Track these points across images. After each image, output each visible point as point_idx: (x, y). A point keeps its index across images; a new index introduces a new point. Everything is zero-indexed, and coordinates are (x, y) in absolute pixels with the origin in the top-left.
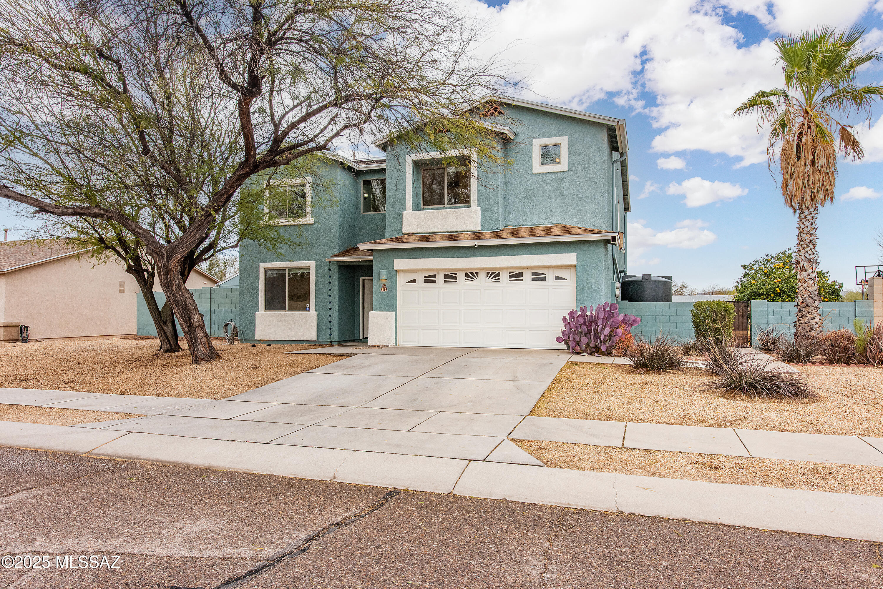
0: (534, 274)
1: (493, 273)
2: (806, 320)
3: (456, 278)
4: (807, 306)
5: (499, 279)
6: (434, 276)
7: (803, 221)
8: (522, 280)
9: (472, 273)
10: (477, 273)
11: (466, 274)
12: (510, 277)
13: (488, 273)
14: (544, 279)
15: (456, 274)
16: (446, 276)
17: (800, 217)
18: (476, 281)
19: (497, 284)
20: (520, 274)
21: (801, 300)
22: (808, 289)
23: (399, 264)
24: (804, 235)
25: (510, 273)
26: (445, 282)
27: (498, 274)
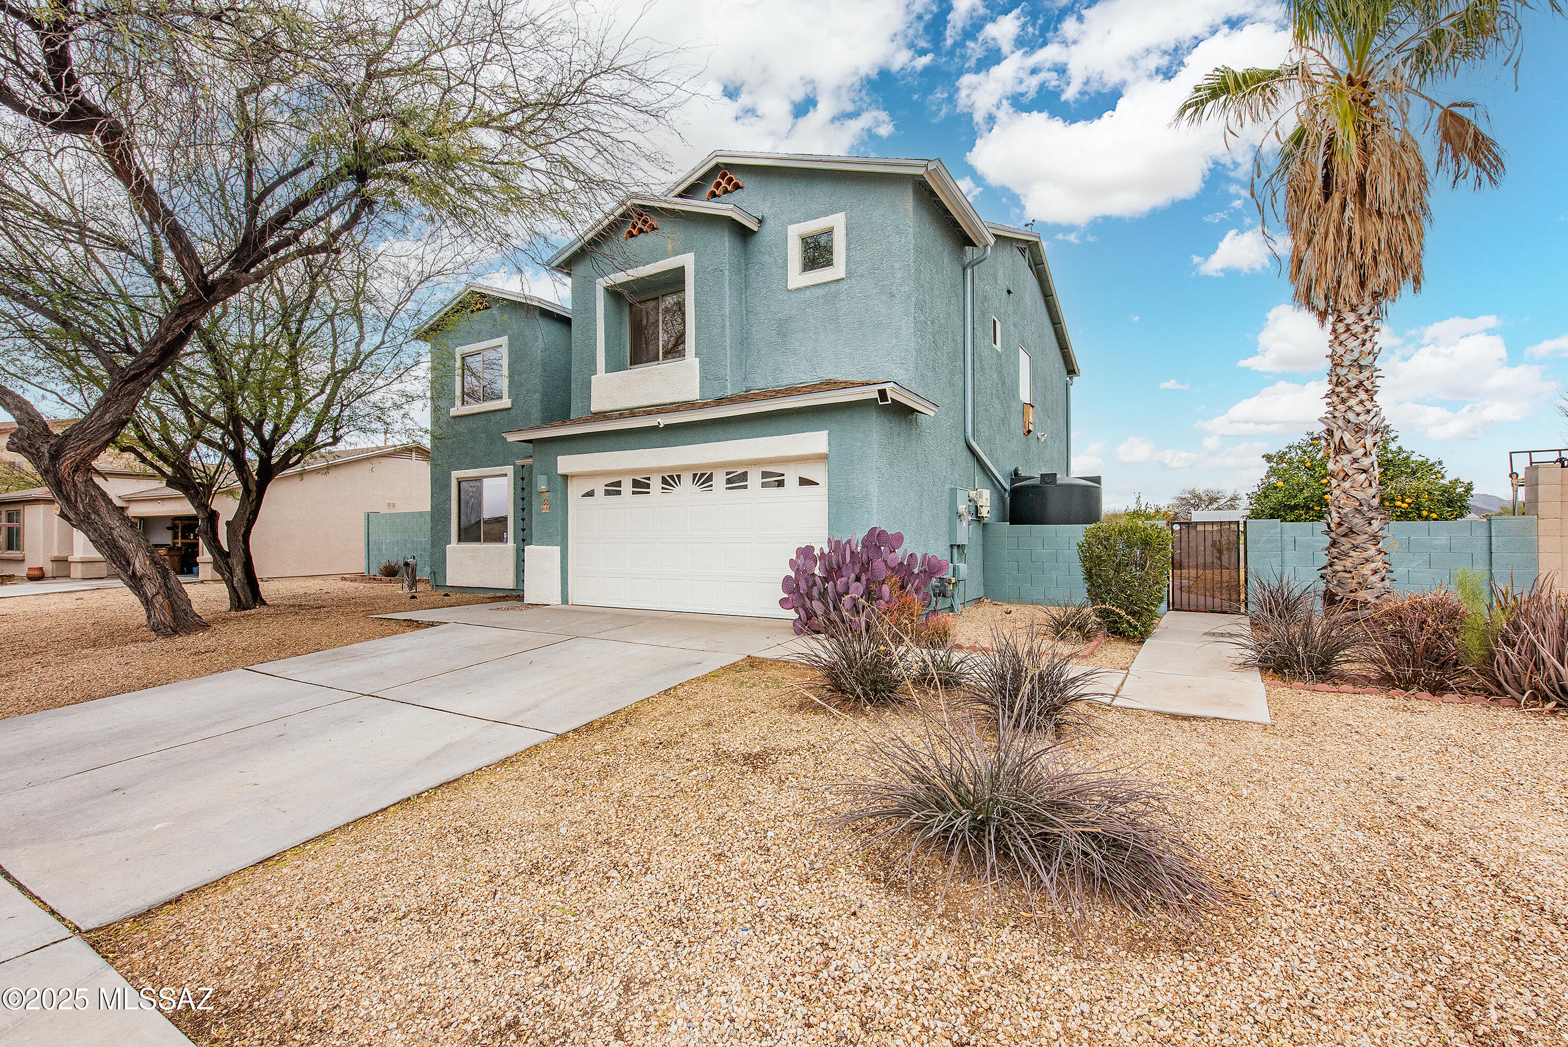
0: (765, 475)
1: (702, 475)
2: (1348, 563)
3: (648, 486)
4: (1351, 531)
5: (711, 486)
6: (619, 484)
7: (1343, 337)
8: (745, 487)
9: (671, 477)
10: (679, 476)
11: (663, 477)
12: (729, 481)
13: (695, 475)
14: (781, 484)
15: (649, 479)
16: (636, 483)
17: (1334, 330)
18: (677, 490)
19: (707, 495)
20: (744, 476)
21: (1337, 520)
22: (1353, 492)
23: (566, 463)
24: (1345, 371)
25: (728, 474)
26: (634, 493)
27: (710, 478)
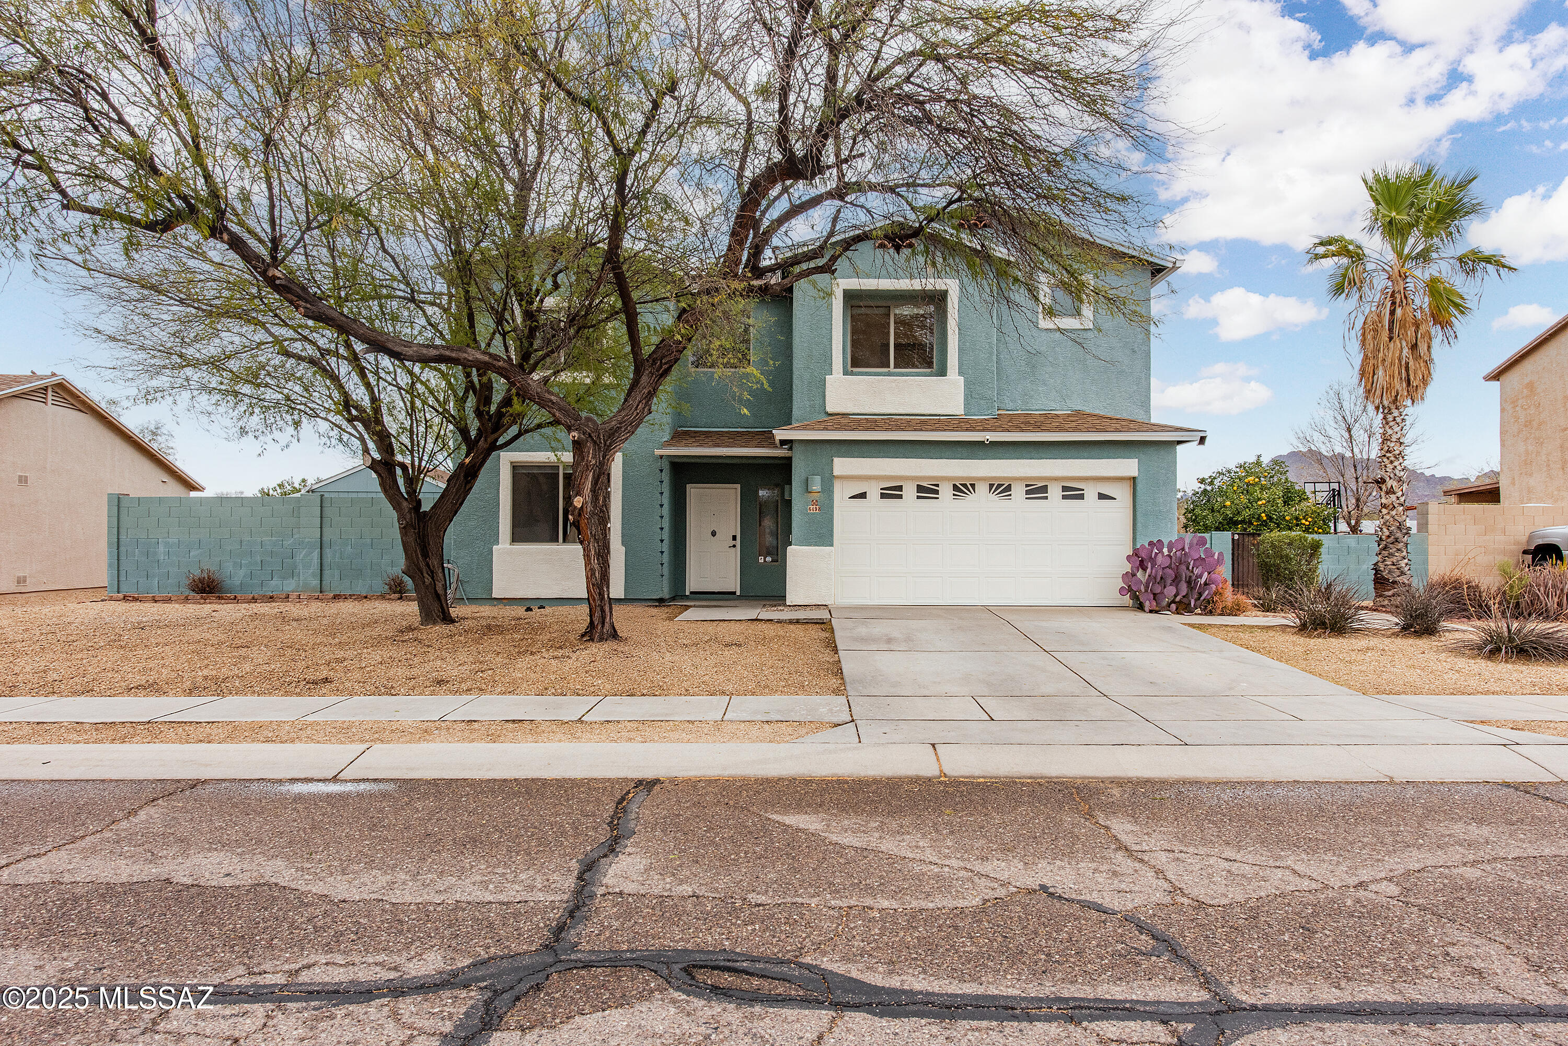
0: (1065, 489)
1: (999, 486)
2: (1394, 559)
3: (937, 492)
4: (1397, 540)
5: (1010, 495)
6: (900, 488)
7: (1392, 424)
8: (1046, 498)
9: (965, 485)
10: (973, 486)
11: (955, 486)
12: (1027, 492)
13: (991, 486)
14: (1081, 497)
15: (937, 485)
16: (920, 489)
17: (1385, 418)
18: (971, 497)
19: (1005, 503)
20: (1044, 489)
21: (1387, 533)
22: (1396, 517)
23: (842, 465)
24: (1392, 445)
25: (1027, 486)
26: (918, 497)
27: (1009, 488)
